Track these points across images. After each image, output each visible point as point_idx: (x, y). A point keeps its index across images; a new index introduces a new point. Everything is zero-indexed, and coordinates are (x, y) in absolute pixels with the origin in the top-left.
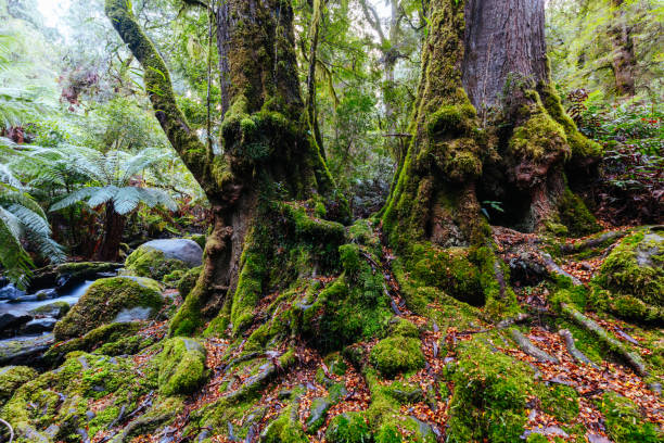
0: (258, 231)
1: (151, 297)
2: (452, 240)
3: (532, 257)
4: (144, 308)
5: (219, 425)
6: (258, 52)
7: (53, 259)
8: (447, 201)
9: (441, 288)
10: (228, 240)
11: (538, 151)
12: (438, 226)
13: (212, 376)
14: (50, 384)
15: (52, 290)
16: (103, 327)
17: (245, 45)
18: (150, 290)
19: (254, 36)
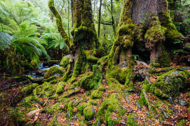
0: (79, 58)
1: (60, 71)
2: (124, 65)
3: (143, 73)
4: (59, 74)
5: (61, 101)
6: (80, 10)
7: (48, 59)
8: (123, 54)
9: (117, 79)
10: (73, 60)
11: (151, 39)
12: (121, 61)
13: (64, 91)
14: (41, 87)
15: (48, 66)
16: (51, 77)
17: (77, 8)
18: (60, 70)
19: (79, 5)
